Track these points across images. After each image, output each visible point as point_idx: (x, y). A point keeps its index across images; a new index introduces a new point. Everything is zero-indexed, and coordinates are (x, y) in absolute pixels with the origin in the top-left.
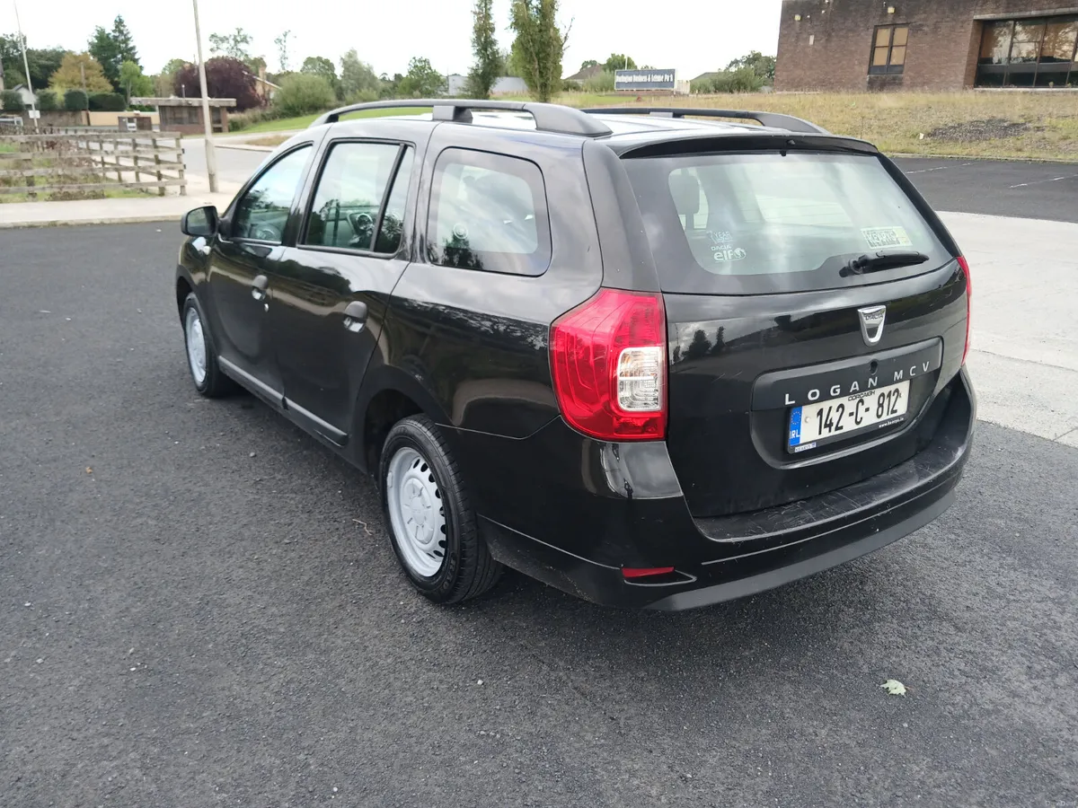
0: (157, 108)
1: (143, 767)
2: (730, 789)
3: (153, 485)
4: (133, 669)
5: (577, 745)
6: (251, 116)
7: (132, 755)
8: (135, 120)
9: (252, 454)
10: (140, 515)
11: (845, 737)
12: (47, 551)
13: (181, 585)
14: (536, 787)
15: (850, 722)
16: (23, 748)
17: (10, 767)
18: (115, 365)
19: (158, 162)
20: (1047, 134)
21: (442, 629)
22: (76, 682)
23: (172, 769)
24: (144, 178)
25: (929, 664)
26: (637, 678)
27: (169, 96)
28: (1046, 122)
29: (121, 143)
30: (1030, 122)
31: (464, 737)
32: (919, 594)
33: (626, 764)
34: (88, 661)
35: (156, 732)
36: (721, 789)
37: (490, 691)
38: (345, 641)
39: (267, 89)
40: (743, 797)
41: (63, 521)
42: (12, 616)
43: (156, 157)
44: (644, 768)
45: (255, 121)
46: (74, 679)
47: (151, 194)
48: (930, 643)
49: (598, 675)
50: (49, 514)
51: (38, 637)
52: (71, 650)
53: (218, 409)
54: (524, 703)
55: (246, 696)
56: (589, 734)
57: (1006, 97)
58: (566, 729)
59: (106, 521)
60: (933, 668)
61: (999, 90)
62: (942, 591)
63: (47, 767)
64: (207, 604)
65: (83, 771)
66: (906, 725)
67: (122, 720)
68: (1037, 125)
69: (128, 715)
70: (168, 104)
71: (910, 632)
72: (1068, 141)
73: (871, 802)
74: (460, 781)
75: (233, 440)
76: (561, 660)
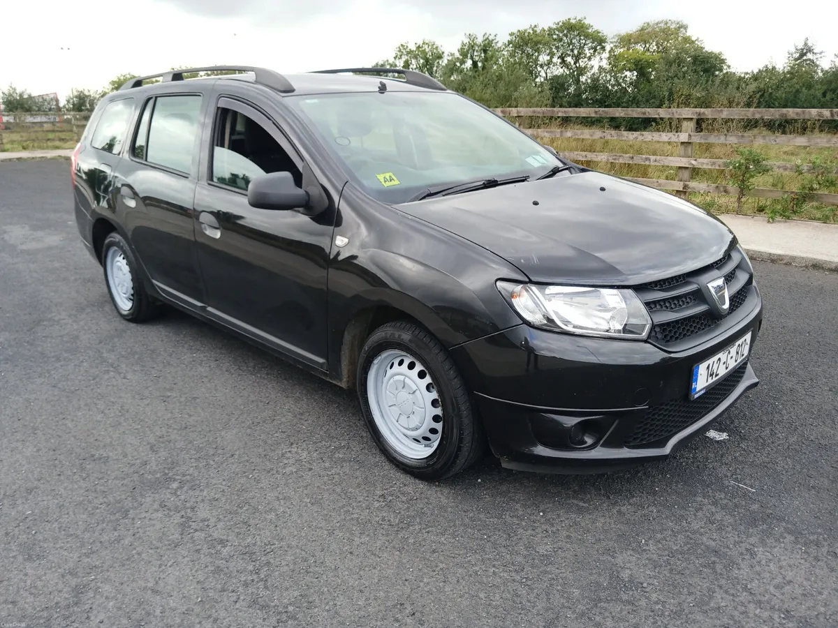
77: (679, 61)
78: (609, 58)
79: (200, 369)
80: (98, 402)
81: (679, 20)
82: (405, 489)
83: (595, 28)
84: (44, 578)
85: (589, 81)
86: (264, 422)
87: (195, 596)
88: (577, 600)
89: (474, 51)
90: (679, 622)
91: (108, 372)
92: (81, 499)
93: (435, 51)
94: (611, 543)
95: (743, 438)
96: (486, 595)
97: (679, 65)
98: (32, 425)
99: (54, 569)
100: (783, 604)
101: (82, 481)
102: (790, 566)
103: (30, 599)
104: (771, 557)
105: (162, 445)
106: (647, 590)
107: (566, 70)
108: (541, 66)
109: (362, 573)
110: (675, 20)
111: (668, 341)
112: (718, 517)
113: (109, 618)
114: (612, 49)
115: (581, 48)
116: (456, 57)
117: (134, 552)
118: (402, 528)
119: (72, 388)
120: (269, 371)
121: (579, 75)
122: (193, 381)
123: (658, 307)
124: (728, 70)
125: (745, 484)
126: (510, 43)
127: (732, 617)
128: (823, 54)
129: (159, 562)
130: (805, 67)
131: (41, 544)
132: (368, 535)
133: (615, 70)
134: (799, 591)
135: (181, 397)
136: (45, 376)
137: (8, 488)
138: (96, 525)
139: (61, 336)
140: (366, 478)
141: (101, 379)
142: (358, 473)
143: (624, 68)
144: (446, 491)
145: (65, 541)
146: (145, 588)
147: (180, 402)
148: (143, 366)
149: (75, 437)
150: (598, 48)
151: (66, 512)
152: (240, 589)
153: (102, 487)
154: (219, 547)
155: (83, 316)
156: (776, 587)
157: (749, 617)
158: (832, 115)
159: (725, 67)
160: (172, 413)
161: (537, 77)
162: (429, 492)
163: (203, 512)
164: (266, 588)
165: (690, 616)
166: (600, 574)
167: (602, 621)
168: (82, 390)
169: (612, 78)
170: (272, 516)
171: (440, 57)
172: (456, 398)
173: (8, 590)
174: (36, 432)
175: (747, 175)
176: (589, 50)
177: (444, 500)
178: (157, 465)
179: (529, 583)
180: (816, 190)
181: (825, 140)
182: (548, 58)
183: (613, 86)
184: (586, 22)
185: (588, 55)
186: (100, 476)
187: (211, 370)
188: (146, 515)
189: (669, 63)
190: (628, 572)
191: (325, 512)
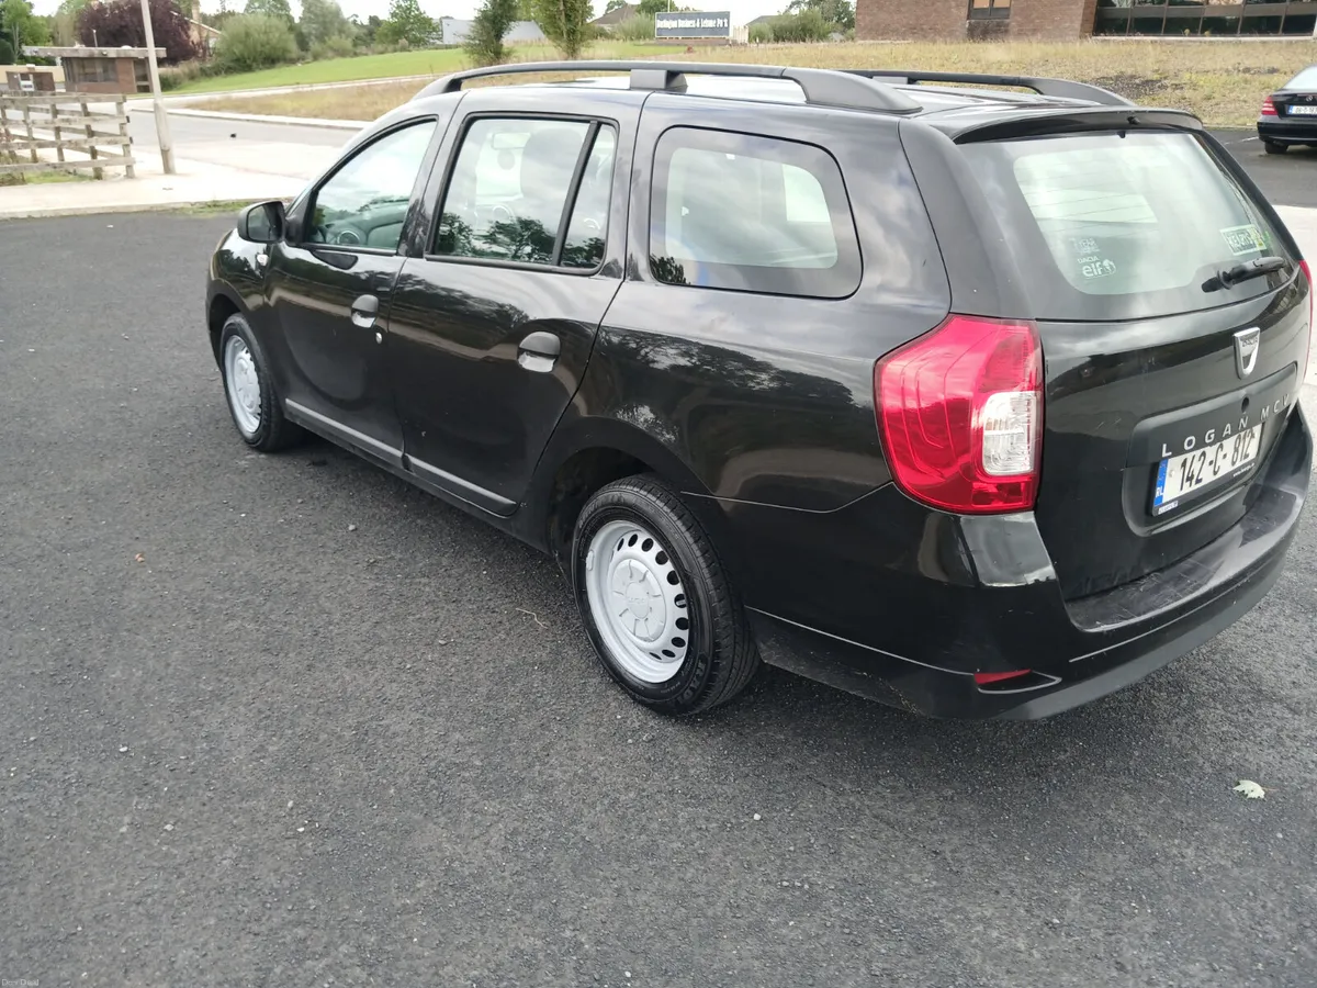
0: (58, 61)
1: (363, 964)
2: (1111, 934)
3: (233, 574)
4: (301, 830)
5: (906, 891)
6: (186, 70)
7: (344, 949)
8: (31, 76)
9: (351, 527)
10: (231, 617)
11: (1217, 854)
12: (123, 672)
13: (321, 711)
14: (878, 952)
15: (1216, 836)
16: (191, 952)
17: (184, 977)
18: (120, 413)
19: (91, 133)
20: (1188, 93)
21: (682, 748)
22: (229, 853)
23: (403, 963)
24: (71, 156)
25: (1278, 758)
26: (946, 798)
27: (73, 45)
28: (1186, 77)
29: (35, 110)
30: (1165, 78)
31: (765, 892)
32: (1235, 671)
33: (975, 912)
34: (235, 821)
35: (364, 914)
36: (1099, 934)
37: (772, 828)
38: (565, 772)
39: (204, 35)
40: (1130, 943)
41: (128, 630)
42: (107, 768)
43: (88, 127)
44: (997, 914)
45: (192, 77)
46: (225, 848)
47: (83, 177)
48: (1267, 730)
49: (897, 796)
50: (107, 621)
51: (154, 793)
52: (206, 808)
53: (284, 469)
54: (822, 841)
55: (464, 857)
56: (916, 875)
57: (1134, 47)
58: (885, 871)
59: (188, 627)
60: (1284, 762)
61: (1123, 38)
62: (1258, 665)
63: (234, 976)
64: (366, 734)
65: (284, 977)
66: (1280, 836)
67: (311, 901)
68: (1173, 82)
69: (318, 893)
70: (75, 55)
71: (1241, 718)
72: (1213, 102)
73: (1278, 937)
74: (782, 950)
75: (318, 509)
76: (845, 781)
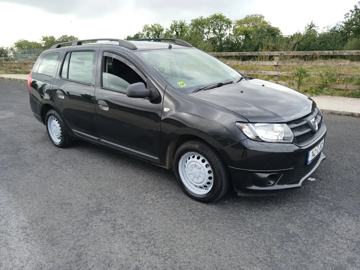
77: (261, 31)
78: (233, 30)
79: (98, 165)
80: (58, 181)
81: (261, 14)
82: (198, 207)
83: (227, 17)
84: (62, 252)
85: (226, 39)
86: (132, 185)
87: (128, 253)
88: (276, 242)
89: (176, 27)
90: (315, 247)
91: (58, 169)
92: (66, 220)
93: (160, 28)
94: (283, 221)
95: (321, 180)
96: (241, 243)
97: (262, 33)
98: (33, 192)
99: (65, 248)
100: (350, 237)
101: (64, 213)
102: (349, 224)
103: (60, 260)
104: (342, 222)
105: (93, 197)
106: (300, 236)
107: (215, 35)
108: (205, 34)
109: (191, 239)
110: (259, 14)
111: (299, 143)
112: (319, 209)
113: (96, 264)
114: (234, 26)
115: (222, 26)
116: (169, 30)
117: (97, 238)
118: (202, 221)
119: (45, 176)
120: (128, 165)
121: (221, 37)
122: (97, 171)
123: (295, 130)
124: (281, 35)
125: (326, 196)
126: (192, 24)
127: (333, 244)
128: (318, 28)
129: (109, 242)
130: (312, 33)
131: (56, 239)
132: (189, 225)
133: (236, 35)
134: (354, 233)
135: (94, 177)
136: (31, 172)
137: (32, 218)
138: (77, 229)
139: (31, 155)
140: (181, 204)
141: (56, 172)
142: (177, 202)
143: (240, 34)
144: (214, 206)
145: (66, 237)
146: (106, 251)
147: (94, 179)
148: (73, 166)
149: (54, 196)
150: (229, 26)
151: (62, 225)
152: (145, 249)
153: (73, 215)
154: (131, 234)
155: (37, 146)
156: (346, 232)
157: (339, 243)
158: (333, 53)
159: (280, 33)
160: (92, 184)
161: (203, 38)
162: (208, 208)
163: (120, 221)
164: (155, 248)
165: (318, 244)
166: (282, 233)
167: (287, 249)
168: (50, 177)
169: (235, 38)
170: (148, 221)
171: (162, 30)
172: (219, 169)
173: (49, 257)
174: (36, 195)
175: (301, 78)
176: (225, 26)
177: (215, 211)
178: (93, 205)
179: (256, 238)
180: (328, 83)
181: (331, 63)
182: (208, 30)
183: (235, 41)
184: (223, 15)
185: (225, 29)
186: (71, 210)
187: (103, 166)
188: (96, 224)
189: (258, 32)
190: (291, 231)
191: (169, 218)
